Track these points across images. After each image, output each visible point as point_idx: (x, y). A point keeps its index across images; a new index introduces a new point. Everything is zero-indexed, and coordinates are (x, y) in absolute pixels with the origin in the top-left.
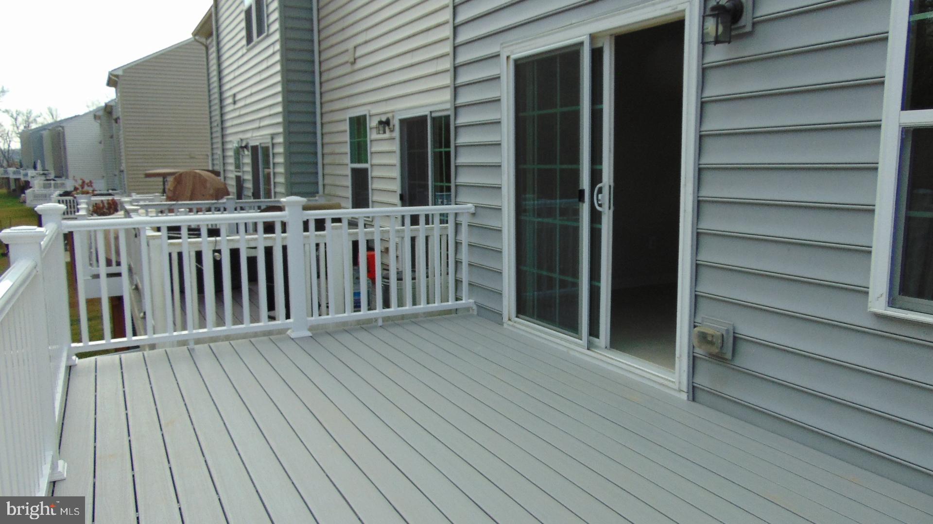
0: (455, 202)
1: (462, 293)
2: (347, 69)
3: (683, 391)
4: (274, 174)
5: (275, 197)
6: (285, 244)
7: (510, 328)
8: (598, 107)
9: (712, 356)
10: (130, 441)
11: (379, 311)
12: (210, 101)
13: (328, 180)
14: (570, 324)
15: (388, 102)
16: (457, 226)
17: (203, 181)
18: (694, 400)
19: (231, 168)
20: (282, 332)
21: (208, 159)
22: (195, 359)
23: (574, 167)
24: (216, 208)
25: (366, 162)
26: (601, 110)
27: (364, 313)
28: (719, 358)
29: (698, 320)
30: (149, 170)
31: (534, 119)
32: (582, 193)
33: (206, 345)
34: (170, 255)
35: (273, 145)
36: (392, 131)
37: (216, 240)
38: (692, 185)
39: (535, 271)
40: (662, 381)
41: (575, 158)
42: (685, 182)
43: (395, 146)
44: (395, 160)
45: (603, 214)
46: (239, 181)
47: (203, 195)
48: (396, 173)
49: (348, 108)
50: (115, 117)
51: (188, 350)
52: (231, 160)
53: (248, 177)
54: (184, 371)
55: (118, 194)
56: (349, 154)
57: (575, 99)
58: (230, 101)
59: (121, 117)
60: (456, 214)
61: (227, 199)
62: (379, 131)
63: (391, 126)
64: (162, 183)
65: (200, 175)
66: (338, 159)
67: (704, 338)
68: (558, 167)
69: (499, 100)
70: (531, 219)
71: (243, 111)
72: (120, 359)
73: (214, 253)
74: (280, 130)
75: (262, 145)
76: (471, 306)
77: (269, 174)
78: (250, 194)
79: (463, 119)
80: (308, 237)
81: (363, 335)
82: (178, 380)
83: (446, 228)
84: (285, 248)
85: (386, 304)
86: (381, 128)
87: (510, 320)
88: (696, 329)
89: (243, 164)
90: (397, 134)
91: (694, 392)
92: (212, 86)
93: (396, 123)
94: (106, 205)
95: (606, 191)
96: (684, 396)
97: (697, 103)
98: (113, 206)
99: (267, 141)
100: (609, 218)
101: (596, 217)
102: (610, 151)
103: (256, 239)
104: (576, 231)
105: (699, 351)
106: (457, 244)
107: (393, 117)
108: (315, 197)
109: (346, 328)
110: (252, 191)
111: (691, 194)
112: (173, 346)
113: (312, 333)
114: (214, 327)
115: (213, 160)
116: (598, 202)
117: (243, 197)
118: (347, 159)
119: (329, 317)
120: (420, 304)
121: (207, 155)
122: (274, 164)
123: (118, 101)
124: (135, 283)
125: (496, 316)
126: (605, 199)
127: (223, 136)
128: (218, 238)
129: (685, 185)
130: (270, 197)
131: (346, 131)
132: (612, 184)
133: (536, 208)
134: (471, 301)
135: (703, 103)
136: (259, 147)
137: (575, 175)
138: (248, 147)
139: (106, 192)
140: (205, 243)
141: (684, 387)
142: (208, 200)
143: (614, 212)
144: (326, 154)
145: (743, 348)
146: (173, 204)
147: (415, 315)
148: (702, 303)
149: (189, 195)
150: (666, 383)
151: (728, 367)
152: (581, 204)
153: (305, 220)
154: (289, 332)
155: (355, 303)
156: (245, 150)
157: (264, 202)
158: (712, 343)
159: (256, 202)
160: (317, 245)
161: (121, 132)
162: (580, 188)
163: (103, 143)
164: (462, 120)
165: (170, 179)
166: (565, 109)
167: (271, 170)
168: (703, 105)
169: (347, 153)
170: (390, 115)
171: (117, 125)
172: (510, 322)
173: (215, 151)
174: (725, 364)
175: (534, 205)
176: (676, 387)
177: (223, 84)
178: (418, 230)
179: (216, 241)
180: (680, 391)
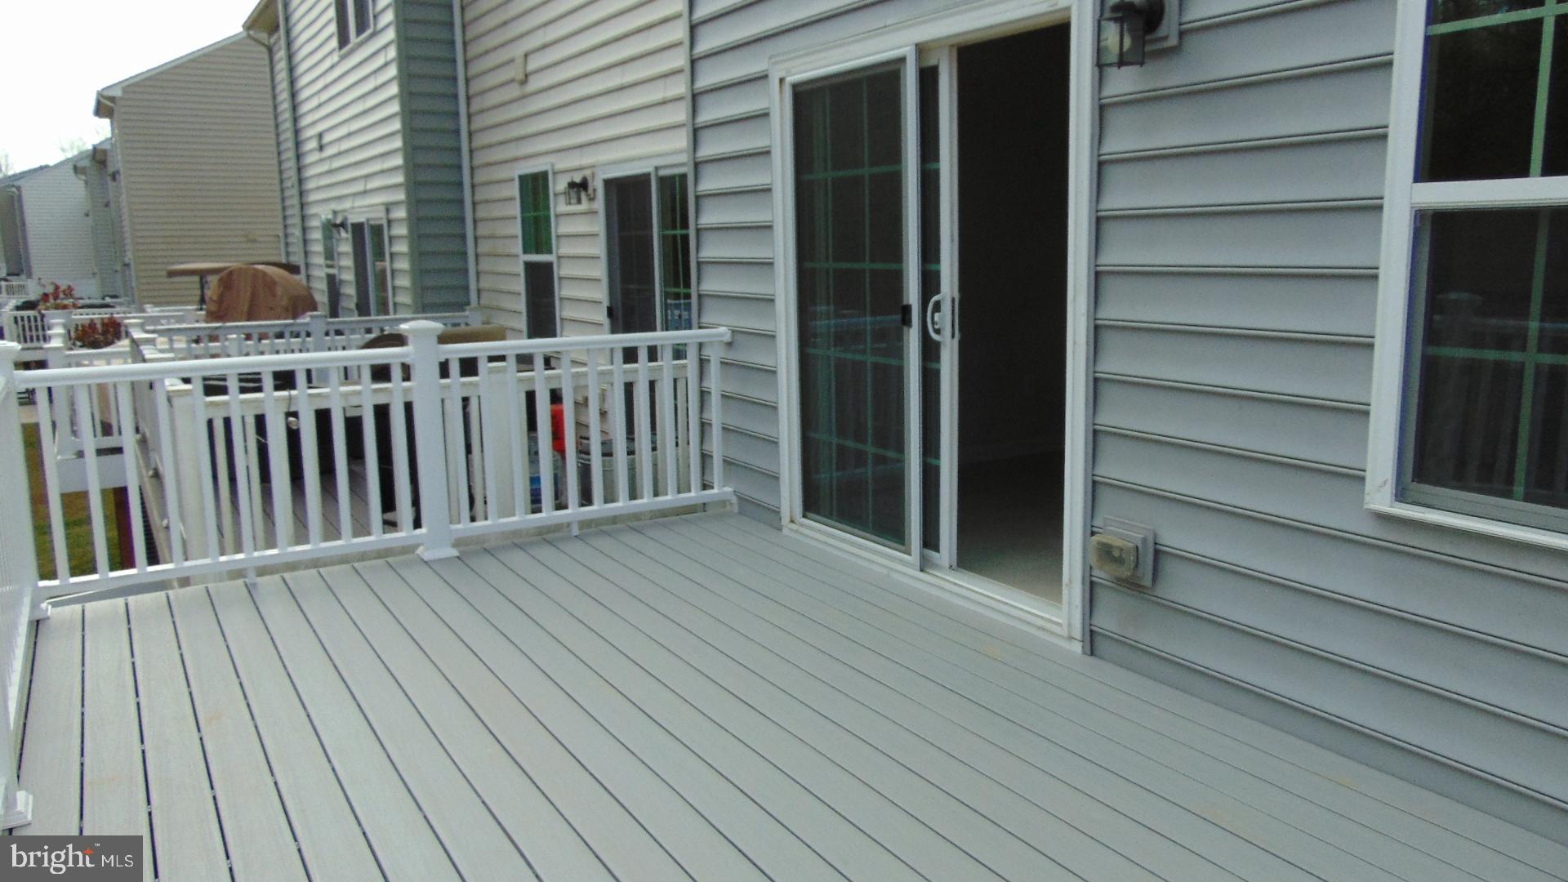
0: (699, 323)
1: (713, 478)
2: (514, 91)
3: (1075, 639)
4: (393, 271)
5: (395, 313)
6: (408, 400)
7: (793, 535)
8: (932, 166)
9: (1120, 581)
10: (143, 752)
11: (574, 511)
12: (278, 144)
13: (486, 283)
14: (890, 529)
15: (584, 149)
16: (703, 363)
17: (270, 284)
18: (1092, 654)
19: (319, 260)
20: (408, 549)
21: (279, 241)
22: (258, 602)
23: (894, 266)
24: (292, 333)
25: (550, 252)
26: (937, 173)
27: (548, 514)
28: (1131, 585)
29: (1098, 522)
30: (173, 263)
31: (826, 184)
32: (907, 310)
33: (277, 577)
34: (210, 423)
35: (389, 222)
36: (592, 199)
37: (290, 396)
38: (1086, 300)
39: (835, 440)
40: (1040, 622)
41: (895, 251)
42: (1075, 296)
43: (598, 226)
44: (598, 248)
45: (942, 347)
46: (333, 283)
47: (271, 308)
48: (600, 271)
49: (516, 159)
50: (111, 170)
51: (246, 585)
52: (318, 248)
53: (349, 276)
54: (239, 622)
55: (121, 304)
56: (520, 238)
57: (895, 153)
58: (313, 144)
59: (121, 172)
60: (701, 346)
61: (312, 317)
62: (570, 199)
63: (590, 191)
64: (198, 286)
65: (264, 274)
66: (501, 247)
67: (1107, 553)
68: (867, 265)
69: (768, 153)
70: (826, 353)
71: (336, 164)
72: (127, 604)
73: (287, 418)
74: (401, 196)
75: (372, 223)
76: (729, 498)
77: (383, 271)
78: (353, 306)
79: (710, 182)
80: (448, 387)
81: (546, 553)
82: (228, 640)
83: (685, 366)
84: (409, 407)
85: (586, 498)
86: (573, 194)
87: (792, 521)
88: (1094, 537)
89: (339, 254)
90: (599, 204)
91: (1092, 640)
92: (281, 119)
93: (598, 185)
94: (99, 326)
95: (946, 307)
96: (1077, 648)
97: (1091, 162)
98: (111, 330)
99: (379, 216)
100: (952, 351)
101: (930, 350)
102: (952, 241)
103: (359, 393)
104: (899, 373)
105: (1100, 574)
106: (703, 395)
107: (593, 175)
108: (464, 310)
109: (518, 541)
110: (355, 300)
111: (1083, 314)
112: (221, 580)
113: (460, 552)
114: (290, 545)
115: (287, 244)
116: (933, 327)
117: (340, 312)
118: (518, 247)
119: (488, 522)
120: (642, 498)
121: (278, 236)
122: (392, 255)
123: (116, 142)
124: (153, 466)
125: (770, 515)
126: (945, 322)
127: (302, 206)
128: (294, 392)
129: (1075, 299)
130: (386, 312)
131: (512, 199)
132: (957, 295)
133: (832, 330)
134: (728, 489)
135: (1101, 164)
136: (366, 226)
137: (896, 279)
138: (346, 225)
139: (98, 301)
140: (271, 400)
141: (1077, 632)
142: (279, 318)
143: (961, 343)
144: (481, 237)
145: (1169, 567)
146: (217, 328)
147: (636, 516)
148: (1105, 495)
149: (246, 309)
150: (1048, 626)
151: (1147, 600)
152: (905, 329)
153: (443, 360)
154: (420, 550)
155: (532, 495)
156: (342, 229)
157: (377, 321)
158: (1119, 561)
159: (362, 321)
160: (466, 400)
161: (124, 196)
162: (905, 303)
163: (91, 213)
164: (708, 184)
165: (213, 280)
166: (876, 170)
167: (387, 264)
168: (1101, 167)
169: (516, 237)
170: (587, 173)
171: (115, 184)
172: (793, 526)
173: (289, 231)
174: (1142, 595)
175: (829, 327)
176: (1064, 632)
177: (301, 116)
178: (636, 371)
179: (290, 398)
180: (1071, 638)
